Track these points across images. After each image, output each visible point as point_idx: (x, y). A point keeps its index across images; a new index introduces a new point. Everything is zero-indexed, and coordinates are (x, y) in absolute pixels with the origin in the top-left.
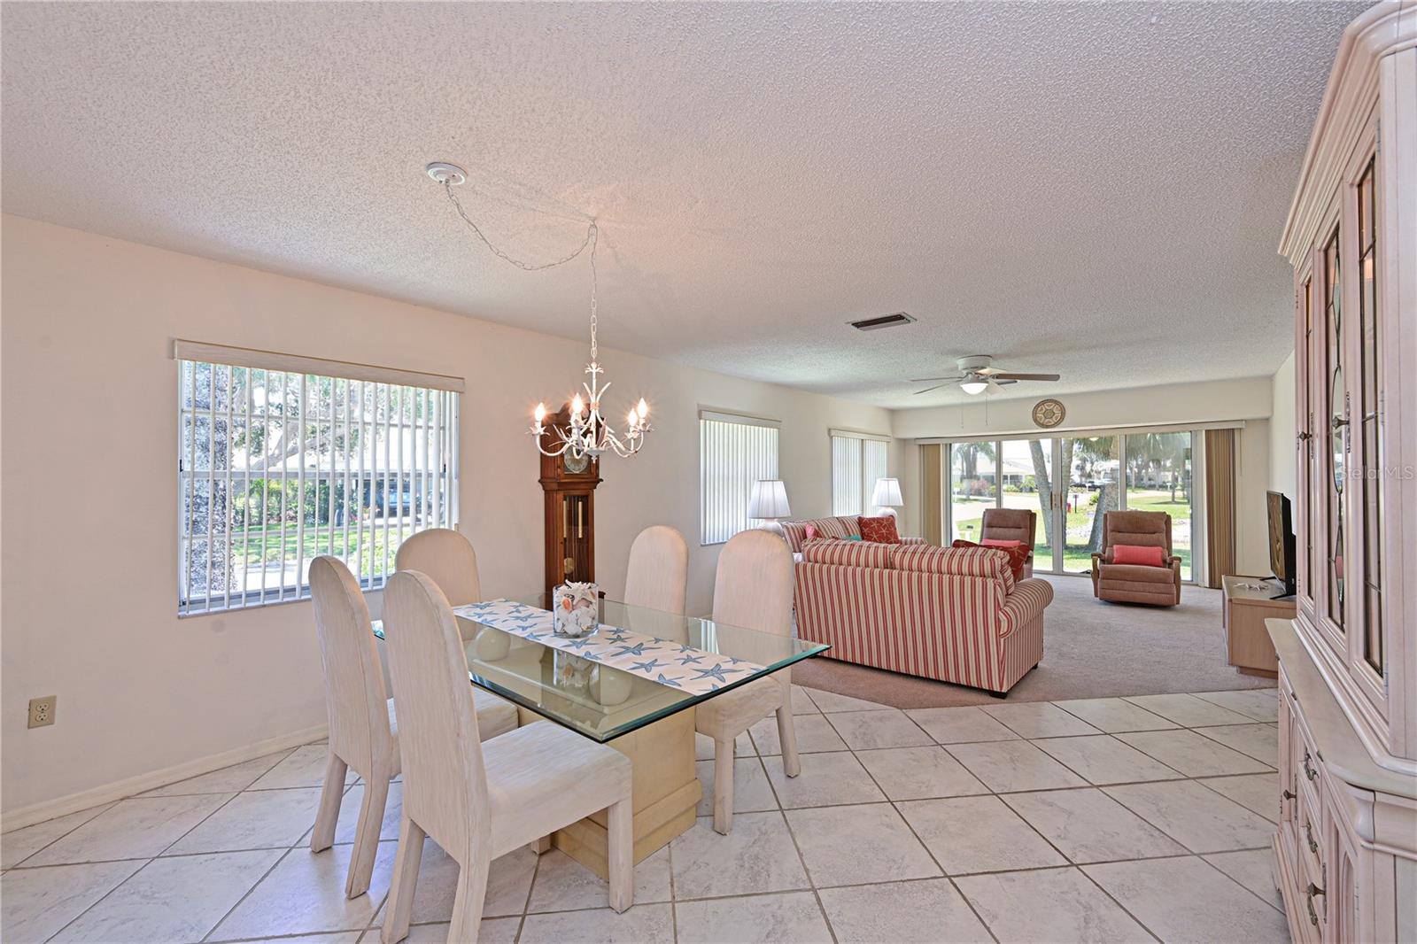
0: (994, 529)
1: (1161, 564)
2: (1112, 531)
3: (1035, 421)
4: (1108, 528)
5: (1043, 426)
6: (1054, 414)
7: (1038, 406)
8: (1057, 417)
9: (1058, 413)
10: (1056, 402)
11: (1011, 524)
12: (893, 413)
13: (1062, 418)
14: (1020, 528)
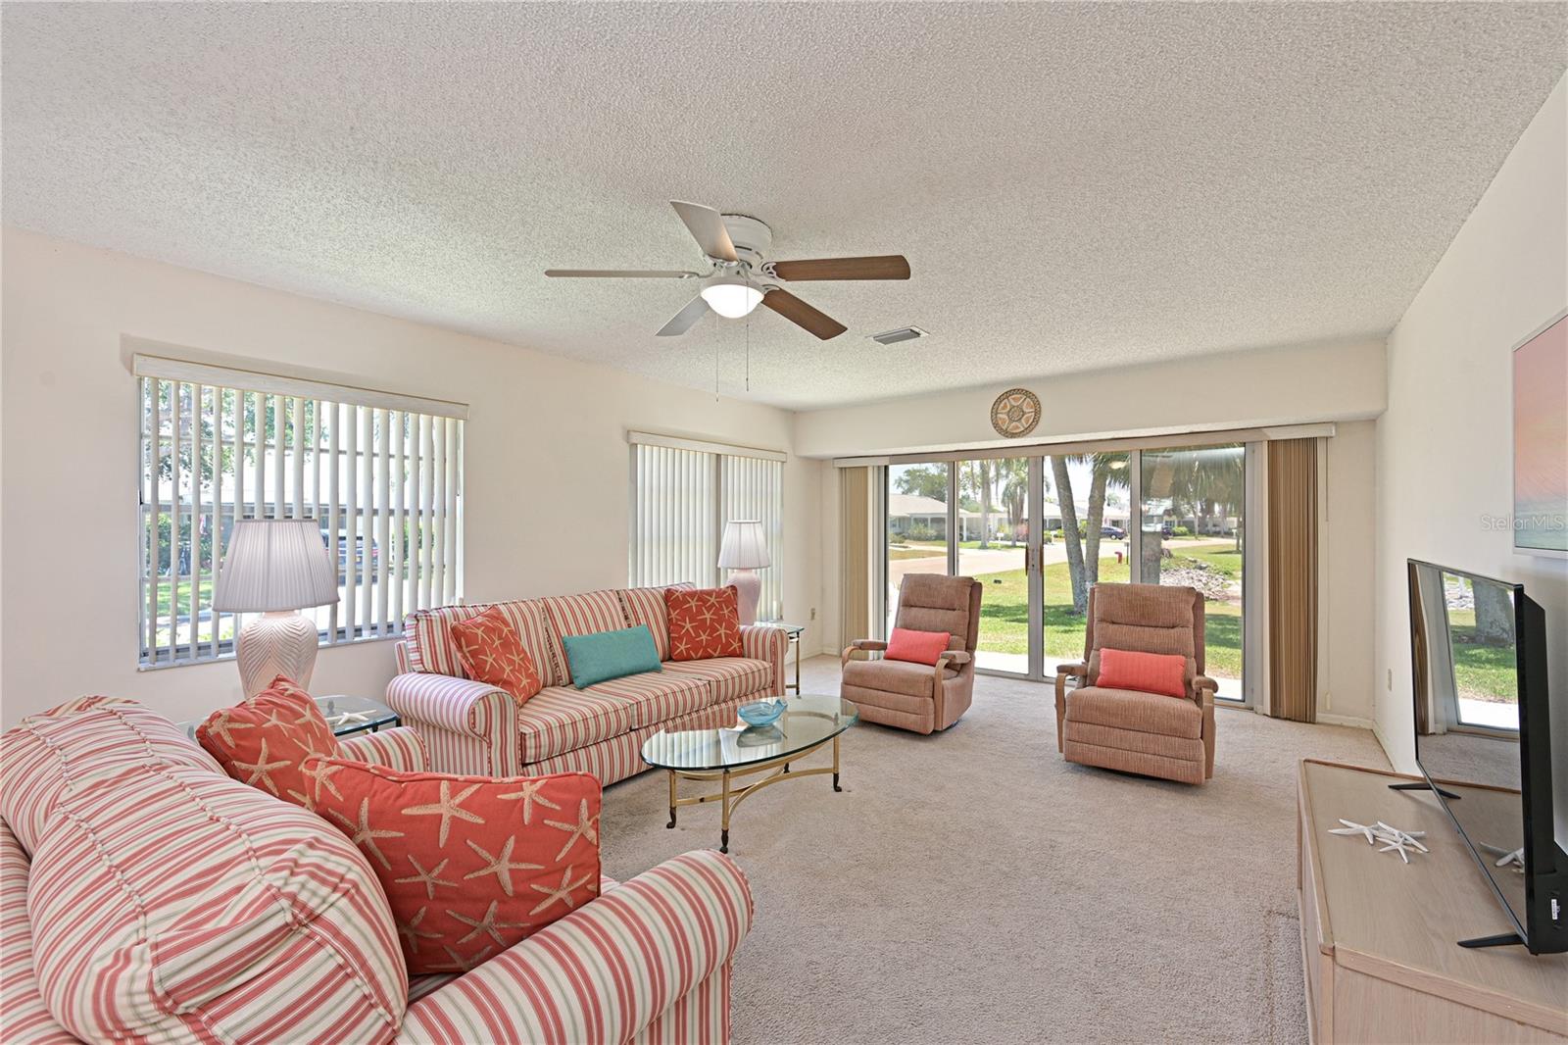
1: (1181, 690)
2: (1102, 620)
3: (996, 426)
5: (1007, 434)
6: (1024, 413)
7: (999, 400)
8: (1027, 419)
9: (1030, 413)
10: (1027, 394)
12: (793, 416)
13: (1036, 421)
14: (954, 610)
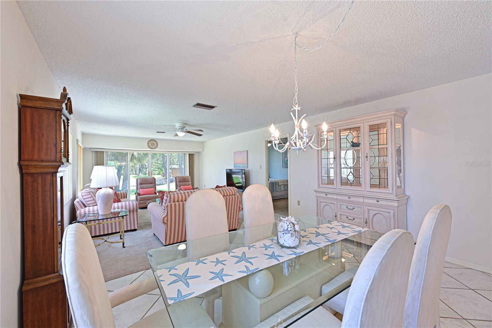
0: (143, 185)
2: (179, 182)
3: (148, 146)
4: (177, 181)
5: (151, 148)
6: (154, 144)
7: (149, 141)
8: (155, 146)
9: (156, 145)
10: (156, 141)
11: (149, 183)
